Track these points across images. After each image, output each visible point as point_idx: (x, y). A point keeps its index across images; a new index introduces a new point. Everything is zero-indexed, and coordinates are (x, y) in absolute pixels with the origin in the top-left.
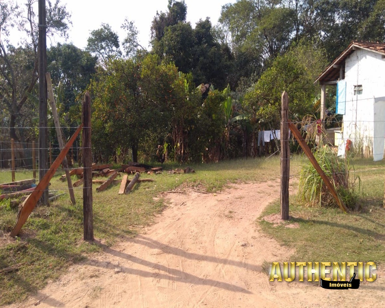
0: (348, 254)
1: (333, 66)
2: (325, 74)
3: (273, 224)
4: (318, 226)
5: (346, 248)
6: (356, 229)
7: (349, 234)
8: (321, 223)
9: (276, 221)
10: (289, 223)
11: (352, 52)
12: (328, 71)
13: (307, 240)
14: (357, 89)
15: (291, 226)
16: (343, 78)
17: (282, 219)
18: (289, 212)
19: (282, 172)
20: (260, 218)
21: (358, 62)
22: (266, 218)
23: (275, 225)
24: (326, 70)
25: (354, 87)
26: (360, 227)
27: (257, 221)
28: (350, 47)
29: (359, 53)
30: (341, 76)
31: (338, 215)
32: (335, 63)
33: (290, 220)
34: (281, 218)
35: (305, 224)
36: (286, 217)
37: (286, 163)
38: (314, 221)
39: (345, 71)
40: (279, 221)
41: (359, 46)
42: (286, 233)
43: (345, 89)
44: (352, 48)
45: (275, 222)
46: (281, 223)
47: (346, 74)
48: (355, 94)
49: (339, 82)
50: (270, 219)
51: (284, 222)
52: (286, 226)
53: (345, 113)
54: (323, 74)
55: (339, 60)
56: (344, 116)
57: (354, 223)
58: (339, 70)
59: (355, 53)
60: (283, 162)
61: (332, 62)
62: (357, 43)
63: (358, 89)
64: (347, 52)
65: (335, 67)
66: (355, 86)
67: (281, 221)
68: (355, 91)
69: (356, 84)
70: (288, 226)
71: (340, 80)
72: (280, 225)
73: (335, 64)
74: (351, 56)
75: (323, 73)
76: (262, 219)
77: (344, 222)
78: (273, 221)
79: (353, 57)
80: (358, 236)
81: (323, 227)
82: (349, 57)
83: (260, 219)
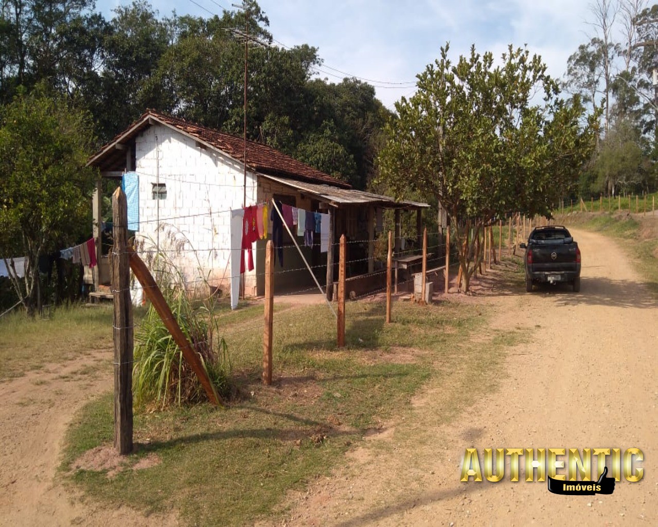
0: (262, 484)
1: (115, 146)
2: (99, 157)
3: (105, 472)
4: (193, 448)
5: (254, 474)
6: (253, 433)
7: (248, 445)
8: (197, 439)
9: (109, 462)
10: (137, 458)
11: (146, 127)
12: (106, 152)
13: (190, 484)
14: (157, 189)
15: (144, 463)
16: (133, 168)
17: (121, 454)
18: (134, 435)
19: (119, 356)
20: (66, 466)
21: (158, 145)
22: (82, 463)
23: (111, 474)
24: (102, 151)
25: (151, 186)
26: (254, 428)
27: (64, 478)
28: (145, 119)
29: (158, 131)
30: (129, 164)
31: (213, 416)
32: (118, 140)
33: (136, 453)
34: (118, 453)
35: (169, 451)
36: (129, 448)
37: (127, 336)
38: (182, 440)
39: (136, 157)
40: (115, 461)
41: (160, 119)
42: (144, 484)
43: (137, 187)
44: (147, 120)
45: (107, 466)
46: (122, 464)
47: (138, 163)
48: (154, 199)
49: (125, 174)
50: (92, 463)
51: (126, 460)
52: (134, 468)
53: (139, 229)
54: (96, 157)
55: (126, 137)
56: (137, 233)
57: (244, 423)
58: (124, 155)
59: (152, 129)
60: (121, 334)
61: (113, 139)
62: (156, 115)
63: (160, 191)
64: (139, 126)
65: (118, 147)
66: (154, 185)
67: (120, 460)
68: (154, 193)
69: (155, 182)
70: (137, 467)
71: (127, 171)
72: (121, 469)
73: (119, 143)
74: (145, 133)
75: (96, 155)
76: (73, 466)
77: (227, 426)
78: (101, 465)
79: (149, 136)
80: (260, 444)
81: (204, 446)
82: (142, 136)
83: (69, 470)
